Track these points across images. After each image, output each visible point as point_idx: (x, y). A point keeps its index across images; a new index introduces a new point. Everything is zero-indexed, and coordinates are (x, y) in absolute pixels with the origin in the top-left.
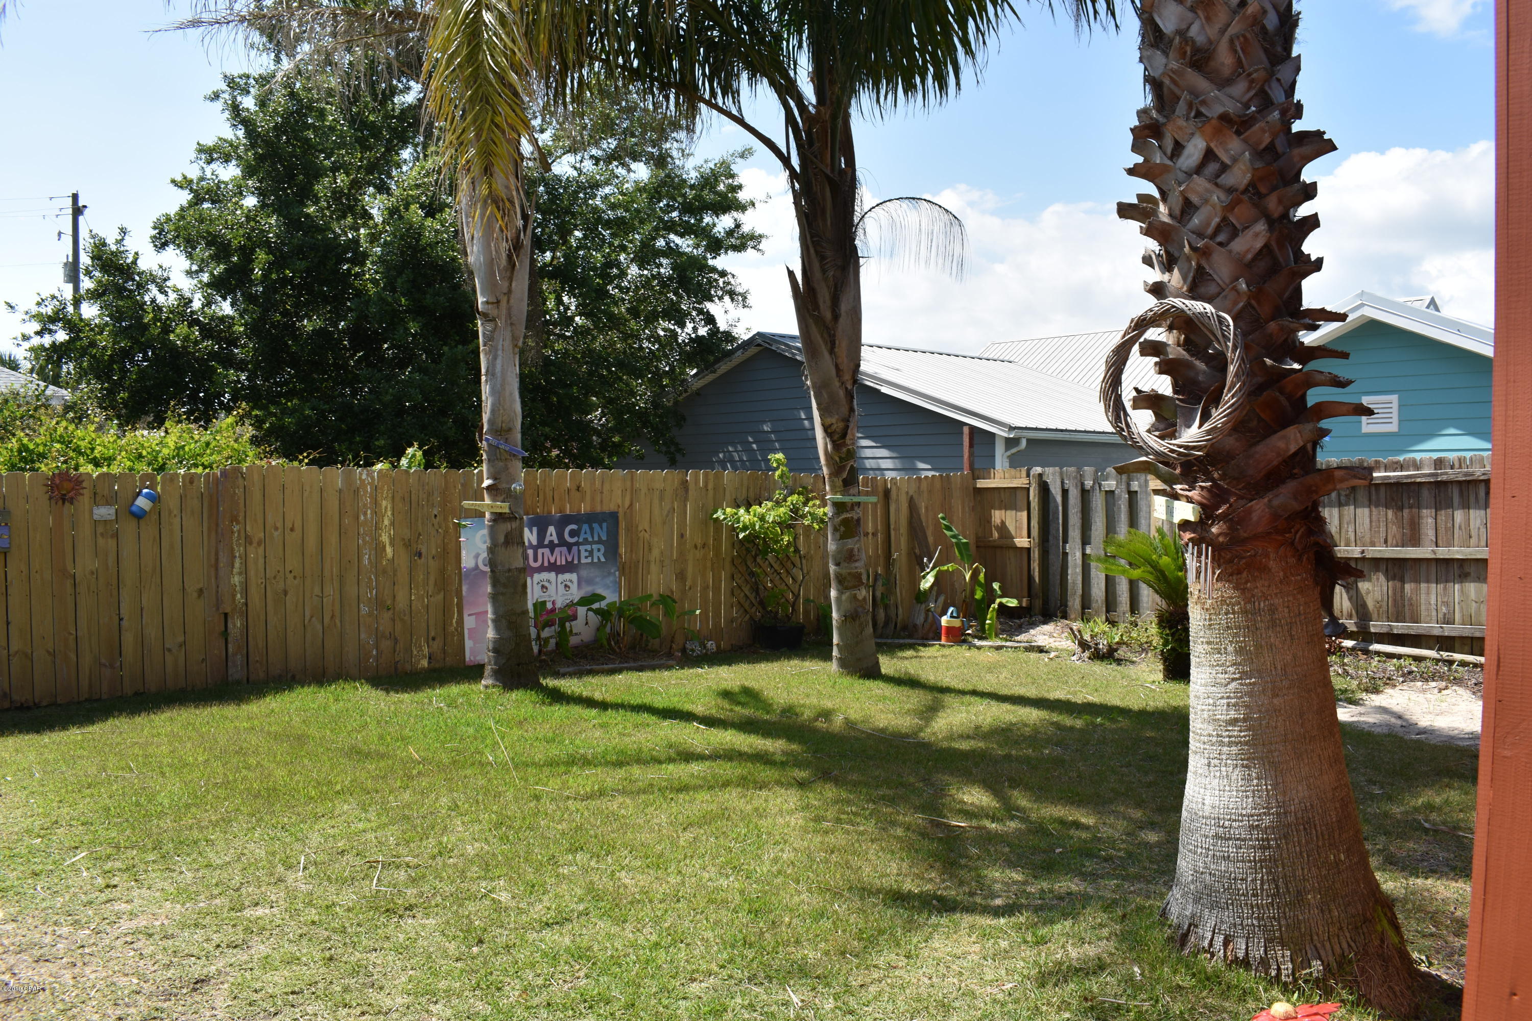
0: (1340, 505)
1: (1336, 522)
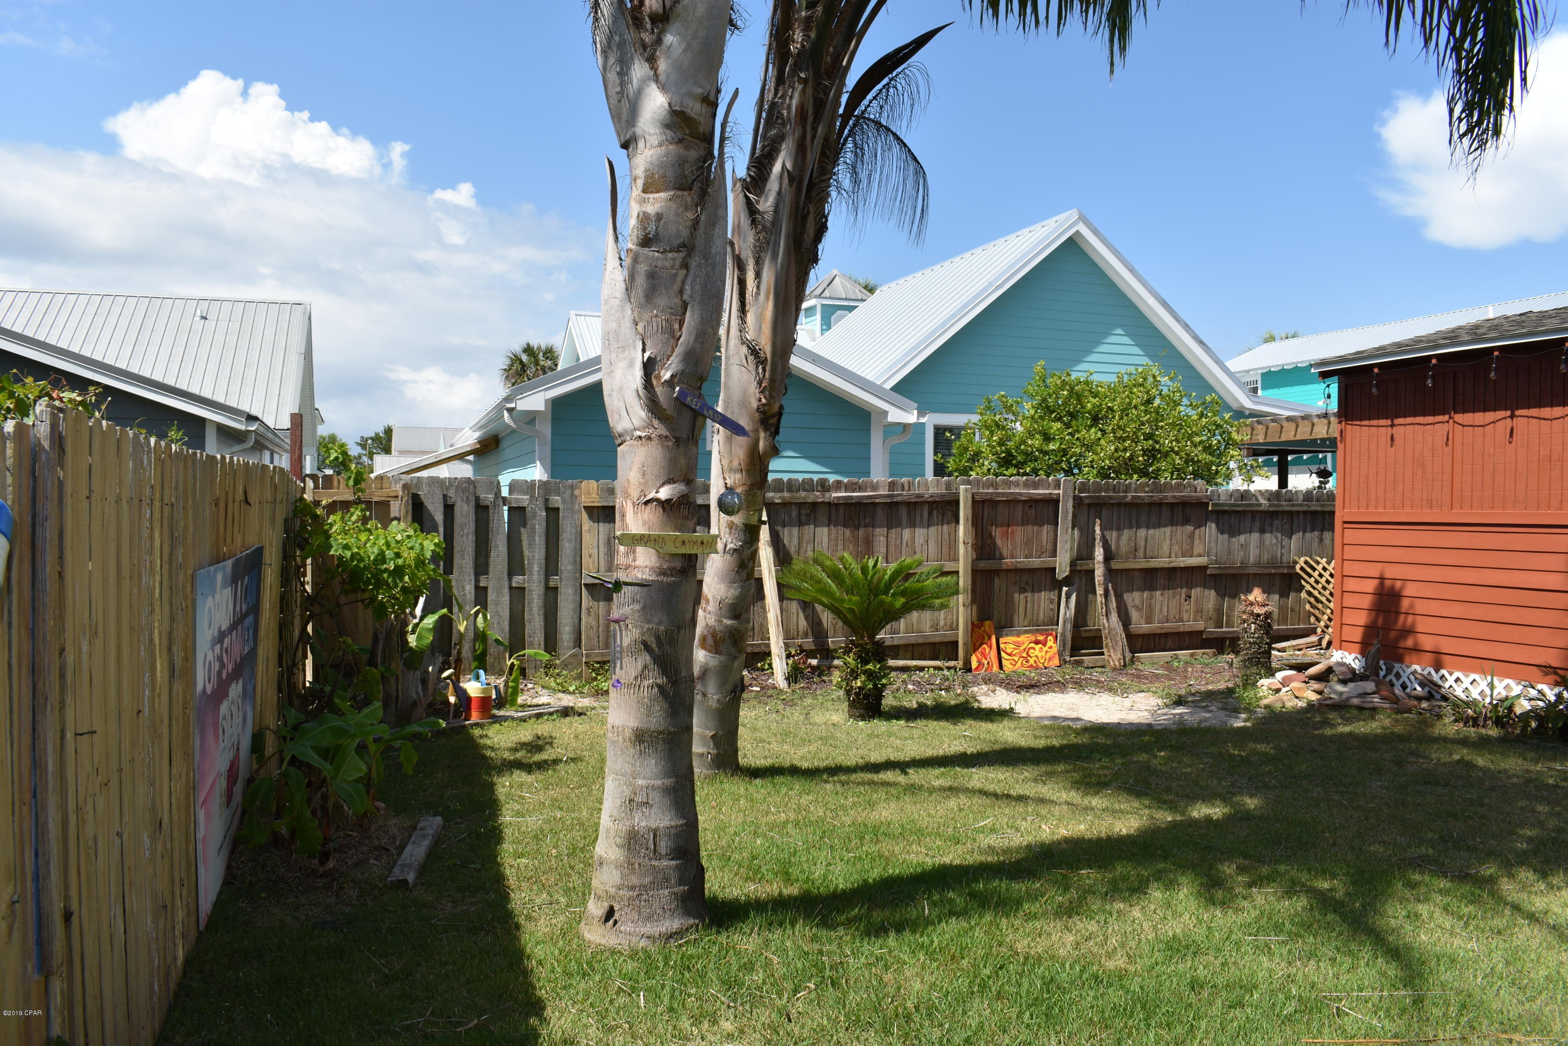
0: (800, 524)
1: (795, 541)
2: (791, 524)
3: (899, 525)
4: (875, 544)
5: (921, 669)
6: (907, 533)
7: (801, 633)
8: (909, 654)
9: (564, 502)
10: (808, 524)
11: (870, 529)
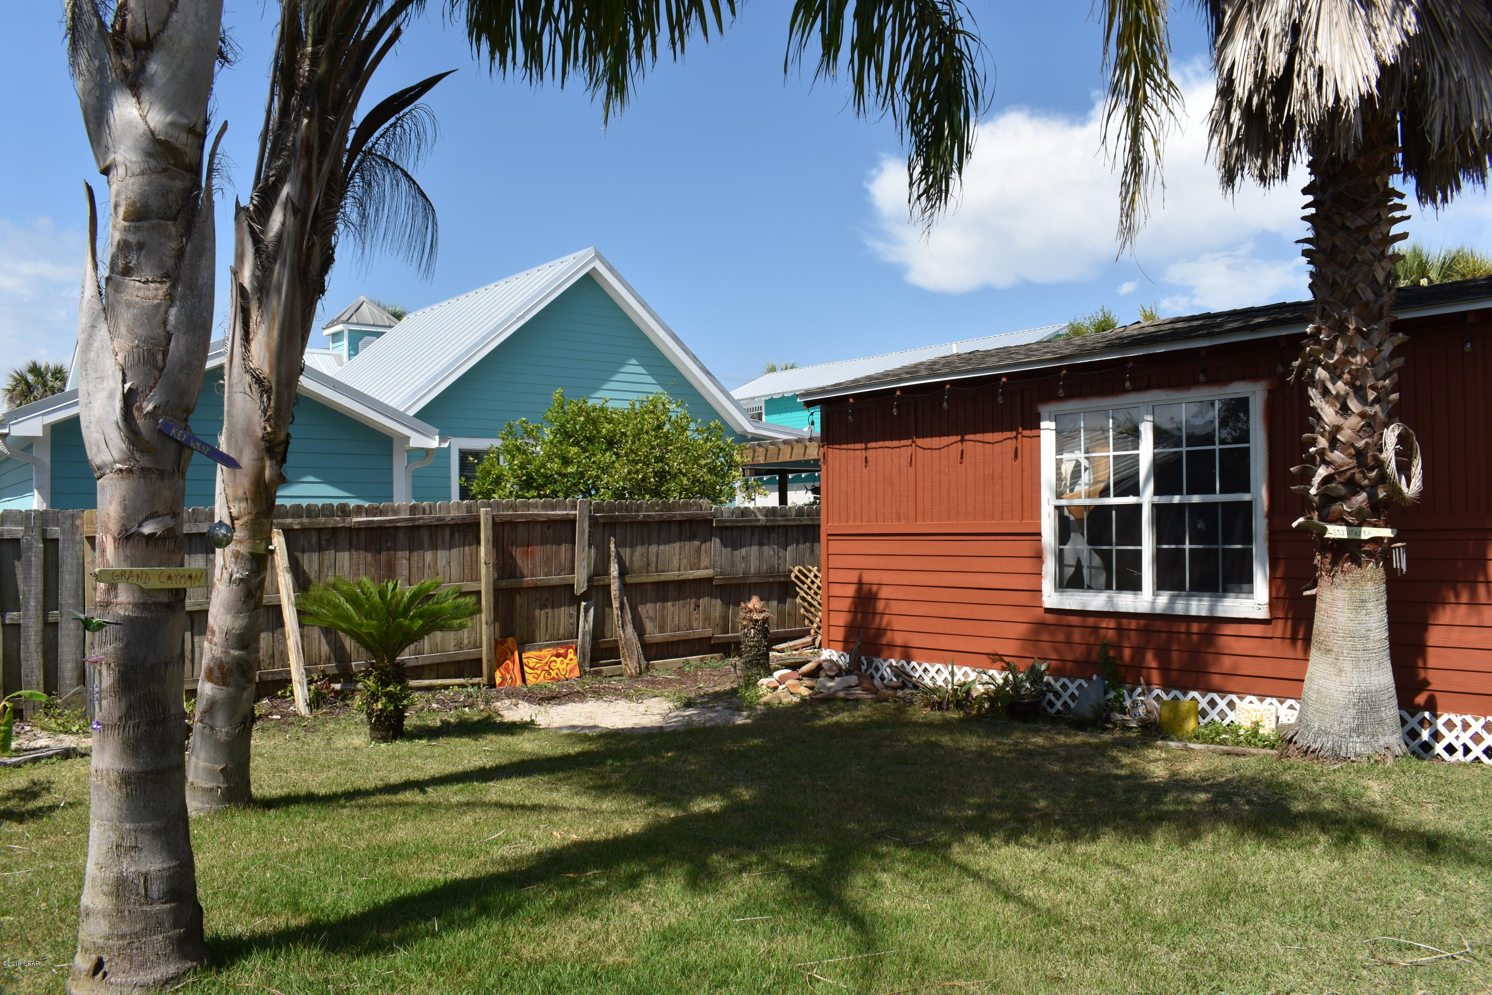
0: (321, 549)
1: (316, 567)
2: (311, 550)
3: (421, 547)
4: (398, 567)
5: (446, 687)
6: (429, 556)
7: (323, 658)
8: (434, 674)
9: (63, 532)
10: (328, 549)
11: (392, 553)
